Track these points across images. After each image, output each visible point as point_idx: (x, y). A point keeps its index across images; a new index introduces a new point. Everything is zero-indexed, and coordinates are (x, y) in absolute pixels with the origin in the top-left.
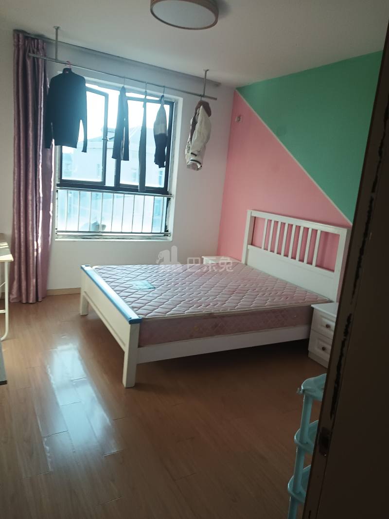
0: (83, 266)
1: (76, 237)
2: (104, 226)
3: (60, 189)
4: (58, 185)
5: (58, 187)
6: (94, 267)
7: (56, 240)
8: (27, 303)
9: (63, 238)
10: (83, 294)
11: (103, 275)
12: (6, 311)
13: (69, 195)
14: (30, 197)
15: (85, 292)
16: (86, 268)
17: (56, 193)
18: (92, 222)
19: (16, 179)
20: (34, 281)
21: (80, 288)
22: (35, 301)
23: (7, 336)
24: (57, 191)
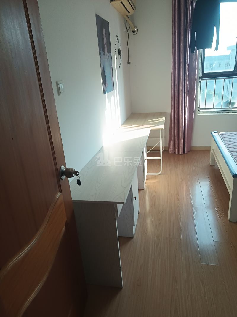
0: (213, 132)
1: (212, 112)
2: (233, 104)
3: (202, 80)
4: (200, 78)
5: (201, 79)
6: (220, 133)
7: (198, 115)
8: (178, 154)
9: (203, 113)
10: (212, 151)
11: (225, 139)
12: (161, 158)
13: (208, 83)
14: (181, 88)
15: (213, 150)
16: (214, 134)
17: (199, 83)
18: (224, 101)
19: (173, 77)
20: (183, 141)
21: (210, 147)
22: (183, 153)
23: (161, 173)
24: (200, 82)
